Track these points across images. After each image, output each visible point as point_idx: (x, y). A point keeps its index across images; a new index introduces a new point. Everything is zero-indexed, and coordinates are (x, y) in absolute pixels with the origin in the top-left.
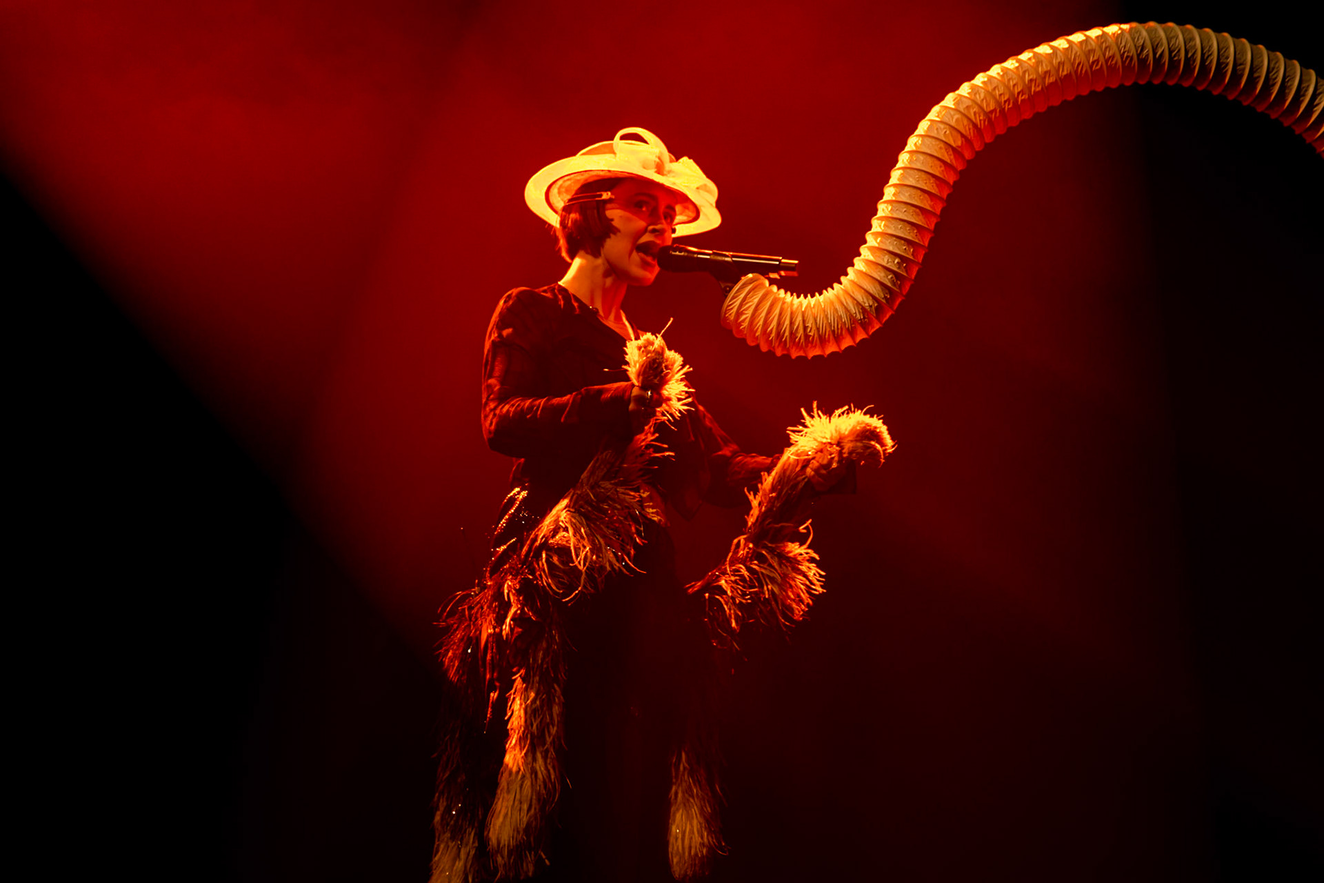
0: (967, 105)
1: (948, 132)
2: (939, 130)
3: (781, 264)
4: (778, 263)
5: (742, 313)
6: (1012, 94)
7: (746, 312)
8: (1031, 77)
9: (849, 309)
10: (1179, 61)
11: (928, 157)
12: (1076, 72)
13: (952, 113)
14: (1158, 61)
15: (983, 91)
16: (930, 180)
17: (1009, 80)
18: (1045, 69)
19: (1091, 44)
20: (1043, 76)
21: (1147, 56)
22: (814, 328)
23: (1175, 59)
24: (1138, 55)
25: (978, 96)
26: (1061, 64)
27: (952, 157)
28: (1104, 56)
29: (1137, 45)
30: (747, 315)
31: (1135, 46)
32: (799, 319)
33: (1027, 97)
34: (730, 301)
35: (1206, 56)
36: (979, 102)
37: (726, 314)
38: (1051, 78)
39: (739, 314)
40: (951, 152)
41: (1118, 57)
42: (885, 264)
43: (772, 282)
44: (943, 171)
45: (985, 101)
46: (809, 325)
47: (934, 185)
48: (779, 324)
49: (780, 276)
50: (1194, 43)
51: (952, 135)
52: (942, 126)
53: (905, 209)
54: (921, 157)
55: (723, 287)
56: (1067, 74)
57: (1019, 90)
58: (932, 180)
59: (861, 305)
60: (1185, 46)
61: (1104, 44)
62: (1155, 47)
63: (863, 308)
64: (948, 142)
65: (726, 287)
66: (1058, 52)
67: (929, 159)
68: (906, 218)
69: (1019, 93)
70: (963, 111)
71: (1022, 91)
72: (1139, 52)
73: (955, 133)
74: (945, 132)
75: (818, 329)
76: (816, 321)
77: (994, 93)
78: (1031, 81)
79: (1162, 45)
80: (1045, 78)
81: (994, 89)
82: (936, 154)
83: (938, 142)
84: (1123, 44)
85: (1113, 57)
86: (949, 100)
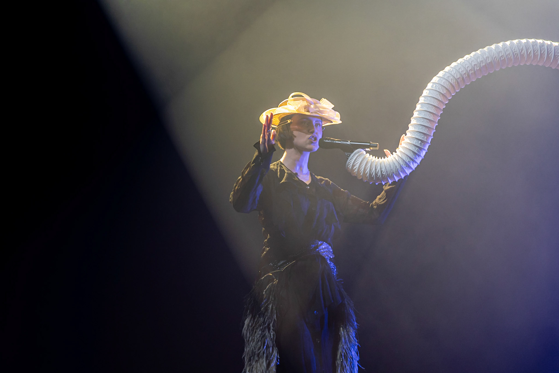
0: (448, 76)
1: (440, 87)
2: (436, 87)
3: (371, 145)
4: (369, 144)
5: (355, 166)
6: (467, 71)
7: (356, 165)
8: (475, 63)
9: (400, 163)
10: (538, 55)
11: (432, 98)
12: (494, 61)
13: (442, 79)
14: (528, 55)
15: (455, 70)
16: (433, 108)
17: (465, 65)
18: (481, 60)
19: (500, 49)
20: (480, 63)
21: (524, 53)
22: (385, 171)
23: (536, 54)
24: (520, 53)
25: (452, 72)
26: (488, 57)
27: (442, 98)
28: (506, 54)
29: (520, 49)
30: (357, 166)
31: (519, 49)
32: (379, 167)
33: (473, 72)
34: (349, 161)
35: (549, 52)
36: (453, 75)
37: (348, 166)
38: (483, 64)
39: (353, 166)
40: (442, 96)
41: (511, 54)
42: (414, 144)
43: (367, 152)
44: (438, 104)
45: (455, 74)
46: (383, 170)
47: (435, 110)
48: (370, 170)
49: (370, 149)
50: (544, 47)
51: (442, 89)
52: (438, 85)
53: (423, 120)
54: (429, 98)
55: (346, 155)
56: (490, 62)
57: (470, 69)
58: (434, 108)
59: (405, 161)
60: (540, 49)
61: (506, 49)
62: (527, 49)
63: (406, 162)
64: (440, 92)
65: (347, 155)
66: (486, 52)
67: (432, 99)
68: (423, 124)
69: (470, 70)
70: (446, 78)
71: (471, 69)
72: (520, 52)
73: (443, 88)
74: (439, 88)
75: (387, 172)
76: (386, 168)
77: (459, 71)
78: (475, 65)
79: (530, 49)
80: (481, 63)
81: (459, 69)
82: (435, 97)
83: (436, 92)
84: (514, 48)
85: (509, 54)
86: (441, 74)
